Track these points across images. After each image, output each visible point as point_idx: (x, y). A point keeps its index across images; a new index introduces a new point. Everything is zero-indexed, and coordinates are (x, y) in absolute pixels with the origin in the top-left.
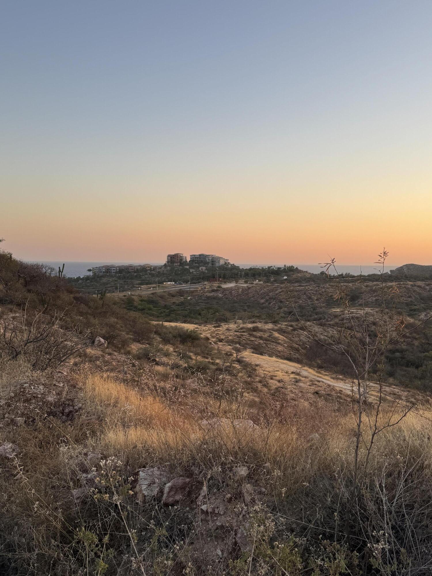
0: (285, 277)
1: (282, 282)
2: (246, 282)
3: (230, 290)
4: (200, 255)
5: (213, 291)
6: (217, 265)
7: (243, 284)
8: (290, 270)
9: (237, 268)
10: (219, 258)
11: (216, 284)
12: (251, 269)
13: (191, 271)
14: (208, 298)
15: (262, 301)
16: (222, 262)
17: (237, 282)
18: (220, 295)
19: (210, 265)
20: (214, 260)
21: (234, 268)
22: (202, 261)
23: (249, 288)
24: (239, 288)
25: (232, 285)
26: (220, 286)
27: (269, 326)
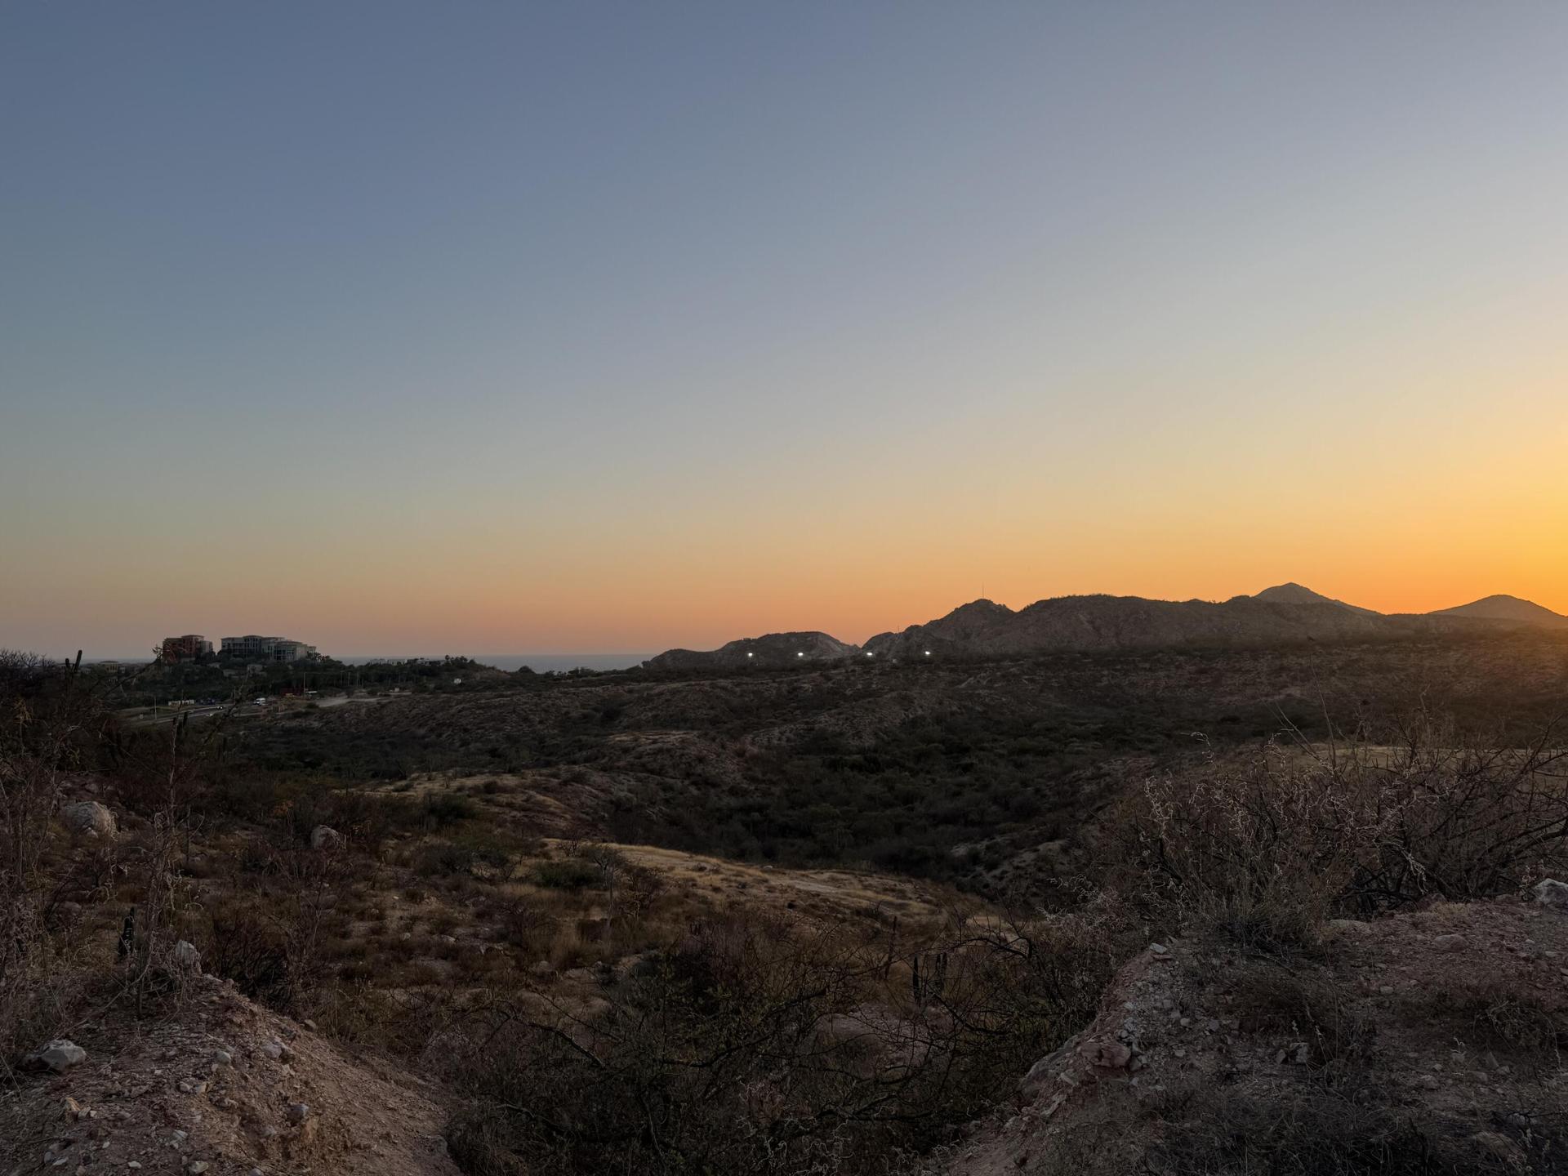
0: (458, 681)
1: (456, 690)
2: (372, 694)
3: (340, 711)
4: (246, 639)
5: (297, 715)
6: (289, 658)
7: (365, 699)
8: (459, 666)
9: (338, 665)
10: (293, 645)
11: (301, 703)
12: (369, 666)
13: (226, 673)
14: (287, 732)
15: (422, 731)
16: (300, 653)
17: (349, 695)
18: (316, 724)
19: (272, 660)
20: (282, 649)
21: (329, 664)
22: (251, 652)
23: (383, 706)
24: (359, 706)
25: (339, 701)
26: (312, 706)
27: (509, 780)
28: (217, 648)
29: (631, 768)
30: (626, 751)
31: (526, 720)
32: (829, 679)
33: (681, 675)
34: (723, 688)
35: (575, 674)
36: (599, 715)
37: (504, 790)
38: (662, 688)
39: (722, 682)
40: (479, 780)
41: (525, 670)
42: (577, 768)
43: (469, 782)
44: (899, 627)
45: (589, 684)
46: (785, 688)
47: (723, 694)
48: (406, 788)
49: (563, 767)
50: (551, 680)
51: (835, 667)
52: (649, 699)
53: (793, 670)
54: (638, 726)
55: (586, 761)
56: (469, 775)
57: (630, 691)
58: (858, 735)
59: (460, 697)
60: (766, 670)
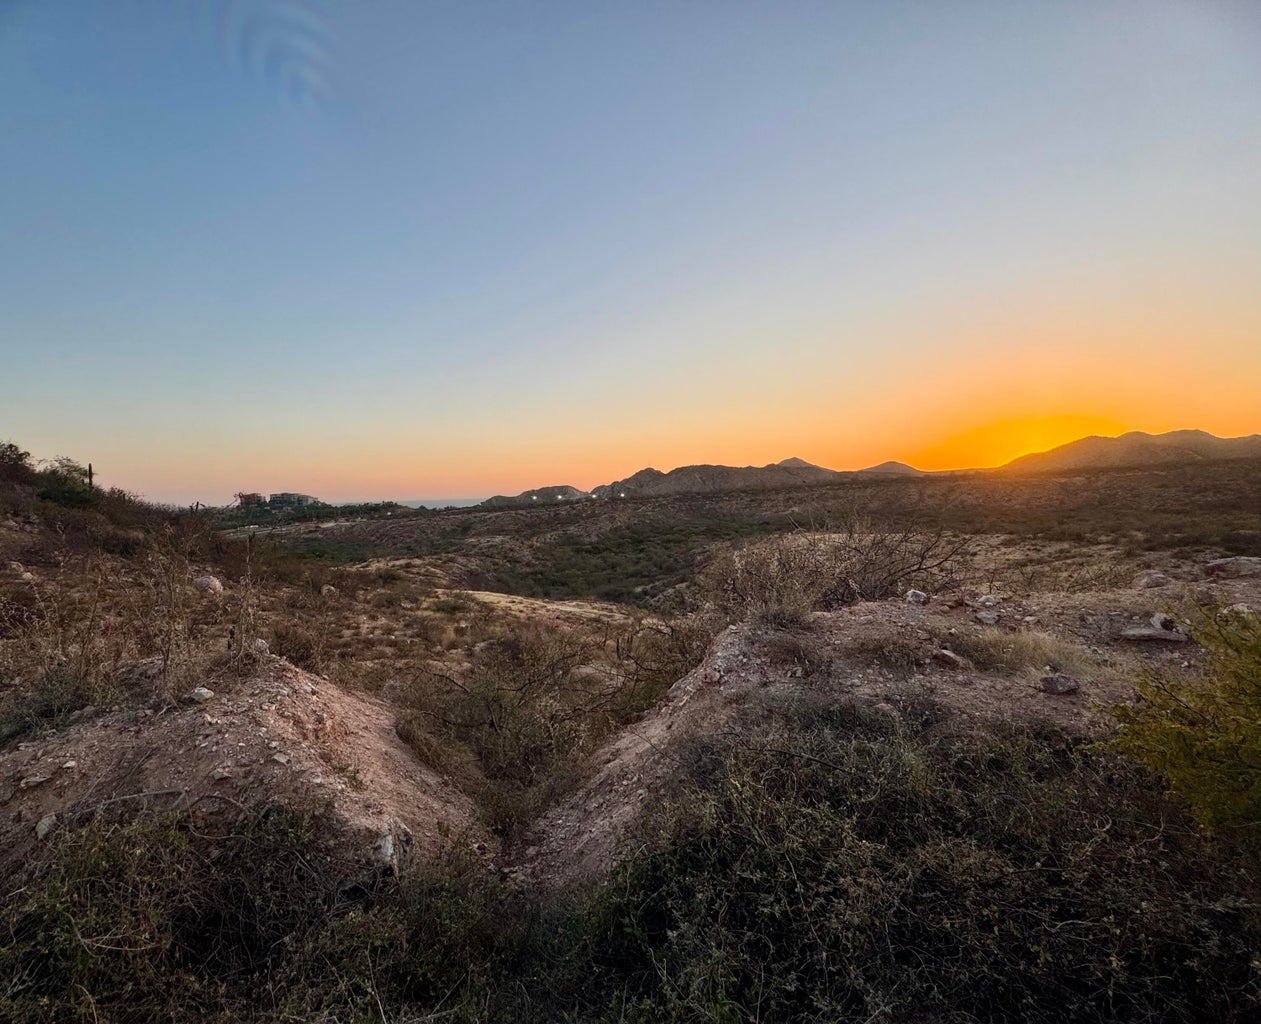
0: (389, 514)
1: (388, 518)
2: (347, 520)
3: (332, 530)
4: (283, 495)
5: (310, 532)
6: (305, 504)
7: (344, 523)
8: (390, 506)
9: (329, 506)
10: (306, 498)
11: (312, 525)
12: (345, 507)
13: (273, 512)
14: (306, 540)
15: (373, 538)
16: (310, 501)
17: (336, 521)
18: (320, 536)
19: (296, 505)
20: (301, 499)
21: (325, 506)
22: (285, 501)
23: (353, 526)
24: (341, 527)
25: (331, 524)
26: (317, 527)
27: (418, 562)
28: (268, 500)
29: (476, 554)
30: (474, 546)
31: (424, 532)
32: (574, 509)
33: (501, 509)
34: (522, 515)
35: (447, 509)
36: (460, 529)
37: (415, 566)
38: (491, 515)
39: (521, 512)
40: (402, 562)
41: (422, 508)
42: (450, 555)
43: (397, 563)
44: (608, 483)
45: (454, 514)
46: (552, 514)
47: (522, 517)
48: (367, 566)
49: (443, 555)
50: (435, 512)
51: (577, 503)
52: (485, 521)
53: (556, 505)
54: (479, 534)
55: (455, 551)
56: (397, 559)
57: (475, 517)
58: (589, 536)
59: (391, 521)
60: (543, 505)
